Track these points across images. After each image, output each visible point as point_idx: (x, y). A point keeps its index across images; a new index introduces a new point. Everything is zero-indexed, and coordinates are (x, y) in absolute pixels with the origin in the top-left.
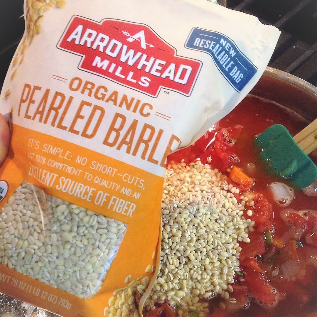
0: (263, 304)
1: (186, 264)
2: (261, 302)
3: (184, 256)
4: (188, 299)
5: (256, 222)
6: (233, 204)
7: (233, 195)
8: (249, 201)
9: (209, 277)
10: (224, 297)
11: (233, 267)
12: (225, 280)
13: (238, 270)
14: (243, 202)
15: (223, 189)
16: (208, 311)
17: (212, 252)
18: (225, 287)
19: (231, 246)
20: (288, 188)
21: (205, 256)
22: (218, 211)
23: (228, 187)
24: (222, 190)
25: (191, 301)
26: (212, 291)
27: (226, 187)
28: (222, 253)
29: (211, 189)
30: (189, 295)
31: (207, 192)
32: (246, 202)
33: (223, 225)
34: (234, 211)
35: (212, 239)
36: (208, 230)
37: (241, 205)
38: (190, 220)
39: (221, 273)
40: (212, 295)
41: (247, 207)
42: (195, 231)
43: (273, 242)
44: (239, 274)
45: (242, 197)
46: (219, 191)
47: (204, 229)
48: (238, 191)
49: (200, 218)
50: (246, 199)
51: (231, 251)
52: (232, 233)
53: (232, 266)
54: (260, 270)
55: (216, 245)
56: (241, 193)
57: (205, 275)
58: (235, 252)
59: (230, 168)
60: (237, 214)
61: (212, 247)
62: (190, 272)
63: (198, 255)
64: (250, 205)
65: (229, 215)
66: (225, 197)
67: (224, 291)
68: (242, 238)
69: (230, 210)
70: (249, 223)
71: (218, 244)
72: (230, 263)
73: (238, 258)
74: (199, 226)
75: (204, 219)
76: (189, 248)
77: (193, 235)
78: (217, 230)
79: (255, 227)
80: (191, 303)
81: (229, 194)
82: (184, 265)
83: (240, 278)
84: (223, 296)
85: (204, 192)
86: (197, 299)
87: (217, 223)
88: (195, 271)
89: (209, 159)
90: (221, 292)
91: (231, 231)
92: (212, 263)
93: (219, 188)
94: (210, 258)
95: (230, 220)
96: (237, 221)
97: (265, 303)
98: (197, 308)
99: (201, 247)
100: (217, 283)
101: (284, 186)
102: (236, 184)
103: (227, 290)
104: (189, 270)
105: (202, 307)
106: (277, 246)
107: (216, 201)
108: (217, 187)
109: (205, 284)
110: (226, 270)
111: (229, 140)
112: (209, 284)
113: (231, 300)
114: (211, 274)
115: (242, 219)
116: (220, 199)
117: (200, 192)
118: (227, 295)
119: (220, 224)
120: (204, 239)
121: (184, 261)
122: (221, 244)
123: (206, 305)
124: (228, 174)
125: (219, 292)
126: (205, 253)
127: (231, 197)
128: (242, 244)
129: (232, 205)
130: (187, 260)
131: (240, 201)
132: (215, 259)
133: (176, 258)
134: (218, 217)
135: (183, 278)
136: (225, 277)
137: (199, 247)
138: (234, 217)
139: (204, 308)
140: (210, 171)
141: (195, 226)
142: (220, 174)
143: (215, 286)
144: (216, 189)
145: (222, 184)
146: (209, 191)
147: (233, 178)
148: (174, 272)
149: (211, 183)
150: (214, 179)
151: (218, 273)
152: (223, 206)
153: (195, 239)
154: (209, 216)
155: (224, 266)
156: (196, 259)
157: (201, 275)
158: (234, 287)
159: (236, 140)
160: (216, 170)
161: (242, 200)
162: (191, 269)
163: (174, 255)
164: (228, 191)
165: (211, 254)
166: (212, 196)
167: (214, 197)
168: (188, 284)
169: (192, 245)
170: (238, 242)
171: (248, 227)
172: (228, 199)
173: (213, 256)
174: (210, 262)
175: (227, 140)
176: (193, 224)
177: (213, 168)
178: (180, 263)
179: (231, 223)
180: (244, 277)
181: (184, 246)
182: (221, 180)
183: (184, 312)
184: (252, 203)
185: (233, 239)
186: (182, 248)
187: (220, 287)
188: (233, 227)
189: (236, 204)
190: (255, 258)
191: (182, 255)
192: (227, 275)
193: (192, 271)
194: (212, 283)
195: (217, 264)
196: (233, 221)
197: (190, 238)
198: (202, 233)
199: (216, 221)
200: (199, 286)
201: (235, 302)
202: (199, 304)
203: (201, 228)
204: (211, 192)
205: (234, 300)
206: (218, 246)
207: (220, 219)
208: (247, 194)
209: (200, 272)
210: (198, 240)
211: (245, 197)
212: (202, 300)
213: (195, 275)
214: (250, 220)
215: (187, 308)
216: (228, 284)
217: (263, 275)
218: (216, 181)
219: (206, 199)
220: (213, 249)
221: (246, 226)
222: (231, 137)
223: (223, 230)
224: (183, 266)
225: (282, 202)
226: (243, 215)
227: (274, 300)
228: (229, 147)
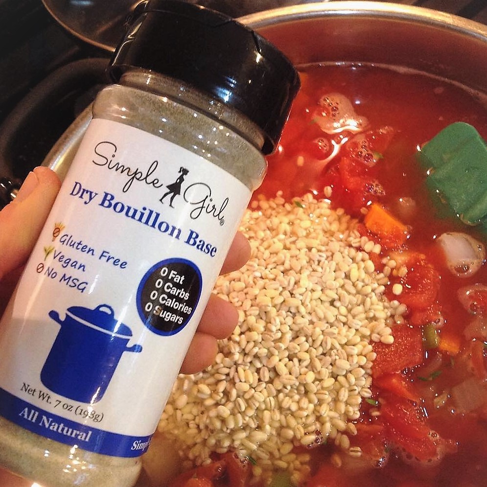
0: (413, 459)
1: (271, 381)
2: (409, 457)
3: (267, 367)
4: (272, 445)
5: (408, 307)
6: (367, 272)
7: (367, 256)
8: (397, 268)
9: (311, 406)
10: (340, 445)
11: (358, 389)
12: (343, 412)
13: (368, 394)
14: (387, 270)
15: (350, 246)
16: (309, 470)
17: (320, 360)
18: (342, 425)
19: (356, 350)
20: (475, 244)
21: (306, 367)
22: (337, 284)
23: (360, 242)
24: (348, 248)
25: (279, 450)
26: (318, 433)
27: (355, 241)
28: (338, 362)
29: (327, 245)
30: (275, 439)
31: (319, 251)
32: (392, 269)
33: (343, 310)
34: (367, 285)
35: (322, 337)
36: (315, 320)
37: (382, 275)
38: (283, 300)
39: (336, 400)
40: (316, 440)
41: (393, 279)
42: (289, 321)
43: (440, 342)
44: (370, 402)
45: (384, 261)
46: (342, 249)
47: (308, 318)
48: (377, 249)
49: (301, 298)
50: (393, 263)
51: (356, 359)
52: (362, 326)
53: (355, 387)
54: (409, 396)
55: (329, 347)
56: (384, 253)
57: (305, 403)
58: (363, 361)
59: (365, 205)
60: (373, 291)
61: (321, 350)
62: (277, 396)
63: (295, 366)
64: (400, 276)
65: (358, 292)
66: (351, 260)
67: (340, 434)
68: (378, 336)
69: (360, 284)
70: (396, 309)
71: (332, 345)
72: (353, 380)
73: (369, 371)
74: (299, 312)
75: (308, 300)
76: (276, 352)
77: (286, 329)
78: (332, 319)
79: (406, 317)
80: (276, 454)
81: (360, 255)
82: (267, 383)
83: (371, 411)
84: (337, 442)
85: (314, 250)
86: (288, 447)
87: (335, 307)
88: (287, 395)
89: (328, 190)
90: (334, 434)
91: (358, 323)
92: (320, 380)
93: (342, 244)
94: (316, 371)
95: (359, 302)
96: (372, 304)
97: (416, 458)
98: (288, 463)
99: (299, 352)
100: (328, 419)
101: (467, 240)
102: (375, 237)
103: (346, 432)
104: (275, 393)
105: (297, 463)
106: (446, 351)
107: (334, 264)
108: (341, 242)
109: (304, 420)
110: (344, 395)
111: (367, 155)
112: (312, 419)
113: (352, 451)
114: (316, 401)
115: (381, 300)
116: (341, 263)
117: (307, 250)
118: (346, 441)
119: (338, 308)
120: (306, 336)
121: (267, 375)
122: (338, 347)
123: (307, 458)
124: (362, 219)
125: (330, 433)
126: (305, 363)
127: (363, 260)
128: (379, 346)
129: (363, 275)
130: (272, 375)
131: (380, 268)
132: (326, 372)
133: (254, 370)
134: (336, 297)
135: (263, 407)
136: (343, 407)
137: (296, 351)
138: (367, 296)
139: (302, 463)
140: (328, 212)
141: (291, 312)
142: (348, 217)
143: (323, 424)
144: (336, 246)
145: (349, 236)
146: (323, 248)
147: (369, 224)
148: (247, 396)
149: (328, 235)
150: (335, 227)
151: (330, 399)
152: (347, 276)
153: (289, 336)
154: (318, 294)
155: (342, 386)
156: (290, 374)
157: (298, 402)
158: (359, 426)
159: (381, 154)
160: (340, 211)
161: (384, 265)
162: (279, 391)
163: (249, 365)
164: (359, 249)
165: (318, 364)
166: (328, 257)
167: (332, 260)
168: (272, 419)
169: (283, 346)
170: (371, 342)
171: (392, 316)
172: (357, 263)
173: (322, 367)
174: (316, 380)
175: (364, 154)
176: (287, 309)
177: (333, 207)
178: (260, 380)
179: (361, 308)
180: (379, 408)
181: (268, 349)
182: (348, 228)
183: (265, 470)
184: (404, 271)
185: (363, 337)
186: (264, 352)
187: (333, 425)
188: (363, 316)
189: (372, 273)
190: (402, 372)
191: (264, 366)
192: (347, 403)
193: (281, 395)
194: (319, 418)
195: (329, 382)
196: (363, 303)
197: (279, 335)
198: (302, 325)
199: (332, 303)
200: (293, 422)
201: (359, 454)
202: (293, 456)
203: (302, 317)
204: (327, 251)
205: (357, 451)
206: (331, 349)
207: (340, 300)
208: (395, 255)
209: (297, 397)
210: (296, 337)
211: (389, 260)
212: (299, 449)
213: (287, 403)
214: (396, 302)
215: (269, 462)
216: (349, 420)
217: (415, 406)
218: (338, 231)
219: (316, 263)
220: (324, 354)
221: (389, 314)
222: (371, 149)
223: (344, 319)
224: (264, 385)
225: (460, 270)
226: (384, 293)
227: (434, 453)
228: (367, 167)
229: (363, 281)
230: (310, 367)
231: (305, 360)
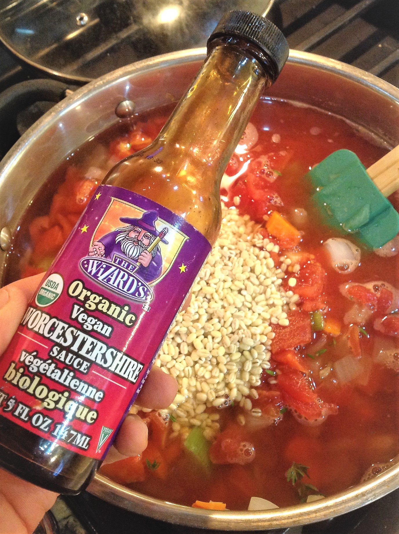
0: (303, 418)
1: (189, 354)
2: (300, 417)
3: (186, 342)
4: (189, 406)
5: (300, 296)
6: (268, 268)
7: (268, 255)
8: (292, 265)
9: (222, 375)
10: (244, 407)
11: (260, 362)
12: (247, 380)
13: (267, 366)
14: (284, 266)
15: (254, 246)
16: (219, 426)
17: (230, 338)
18: (246, 391)
19: (258, 331)
20: (354, 248)
21: (218, 343)
22: (244, 276)
23: (262, 243)
24: (252, 247)
25: (194, 410)
26: (227, 396)
27: (259, 242)
28: (244, 340)
29: (237, 244)
30: (192, 401)
31: (230, 249)
32: (288, 266)
33: (249, 298)
34: (268, 278)
35: (231, 319)
36: (226, 305)
37: (279, 271)
38: (200, 288)
39: (242, 371)
40: (225, 402)
41: (289, 274)
42: (205, 305)
43: (325, 326)
44: (269, 372)
45: (282, 259)
46: (248, 248)
47: (220, 303)
48: (276, 249)
49: (215, 286)
50: (289, 261)
51: (258, 337)
52: (263, 311)
53: (258, 360)
54: (300, 368)
55: (237, 327)
56: (282, 252)
57: (216, 372)
58: (264, 339)
59: (266, 214)
60: (273, 283)
61: (230, 330)
62: (193, 367)
63: (209, 342)
64: (294, 271)
65: (261, 284)
66: (255, 258)
67: (244, 398)
68: (277, 320)
69: (262, 277)
70: (290, 298)
71: (240, 326)
72: (256, 355)
73: (269, 348)
74: (213, 298)
75: (221, 288)
76: (194, 330)
77: (202, 312)
78: (239, 305)
79: (299, 304)
80: (193, 414)
81: (262, 254)
82: (186, 355)
83: (269, 379)
84: (241, 405)
85: (225, 249)
86: (202, 408)
87: (242, 295)
88: (202, 366)
89: (237, 200)
90: (239, 398)
91: (259, 309)
92: (230, 354)
93: (248, 244)
94: (226, 346)
95: (261, 291)
96: (272, 293)
97: (305, 418)
98: (202, 421)
99: (213, 330)
100: (234, 385)
101: (348, 245)
102: (275, 239)
103: (249, 397)
104: (192, 364)
105: (209, 421)
106: (330, 333)
107: (241, 261)
108: (246, 243)
109: (215, 386)
110: (248, 366)
111: (269, 173)
112: (222, 385)
113: (254, 412)
114: (225, 371)
115: (279, 290)
116: (248, 260)
117: (220, 248)
118: (249, 404)
119: (245, 296)
120: (219, 318)
121: (185, 349)
122: (245, 327)
123: (217, 417)
124: (263, 224)
125: (236, 397)
126: (217, 340)
127: (265, 258)
128: (277, 327)
129: (265, 270)
130: (190, 349)
131: (278, 265)
132: (234, 348)
133: (175, 344)
134: (243, 287)
135: (183, 375)
136: (247, 377)
137: (211, 330)
138: (267, 286)
139: (213, 421)
140: (237, 217)
141: (206, 298)
142: (252, 223)
143: (230, 390)
144: (243, 245)
145: (254, 238)
146: (233, 247)
147: (270, 228)
148: (169, 366)
149: (236, 236)
150: (242, 230)
151: (237, 370)
152: (252, 271)
153: (205, 317)
154: (229, 284)
155: (247, 359)
156: (205, 348)
157: (211, 371)
158: (260, 391)
159: (279, 172)
160: (247, 217)
161: (282, 263)
162: (196, 362)
163: (171, 340)
164: (261, 249)
165: (228, 341)
166: (237, 254)
167: (240, 257)
168: (189, 385)
169: (200, 325)
170: (270, 324)
171: (288, 304)
172: (260, 260)
173: (231, 344)
174: (226, 353)
175: (266, 172)
176: (203, 295)
177: (241, 214)
178: (180, 353)
179: (263, 297)
180: (276, 377)
181: (188, 328)
182: (252, 232)
183: (182, 426)
184: (297, 268)
185: (264, 320)
186: (184, 330)
187: (239, 390)
188: (265, 303)
189: (272, 268)
190: (295, 349)
191: (183, 341)
192: (251, 374)
193: (197, 366)
194: (227, 385)
195: (237, 356)
196: (265, 292)
197: (197, 317)
198: (216, 309)
199: (240, 292)
200: (206, 388)
201: (260, 414)
202: (205, 416)
203: (216, 302)
204: (236, 249)
205: (259, 412)
206: (239, 329)
207: (246, 289)
208: (290, 254)
209: (210, 367)
210: (210, 319)
211: (287, 258)
212: (211, 409)
213: (201, 372)
214: (290, 293)
215: (186, 420)
216: (252, 387)
217: (305, 376)
218: (245, 233)
219: (227, 259)
220: (233, 333)
221: (285, 302)
222: (272, 168)
223: (249, 305)
224: (183, 357)
225: (342, 268)
226: (282, 285)
227: (320, 415)
228: (269, 182)
229: (265, 275)
230: (221, 344)
231: (217, 338)
